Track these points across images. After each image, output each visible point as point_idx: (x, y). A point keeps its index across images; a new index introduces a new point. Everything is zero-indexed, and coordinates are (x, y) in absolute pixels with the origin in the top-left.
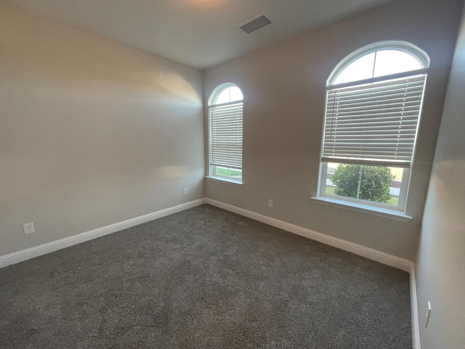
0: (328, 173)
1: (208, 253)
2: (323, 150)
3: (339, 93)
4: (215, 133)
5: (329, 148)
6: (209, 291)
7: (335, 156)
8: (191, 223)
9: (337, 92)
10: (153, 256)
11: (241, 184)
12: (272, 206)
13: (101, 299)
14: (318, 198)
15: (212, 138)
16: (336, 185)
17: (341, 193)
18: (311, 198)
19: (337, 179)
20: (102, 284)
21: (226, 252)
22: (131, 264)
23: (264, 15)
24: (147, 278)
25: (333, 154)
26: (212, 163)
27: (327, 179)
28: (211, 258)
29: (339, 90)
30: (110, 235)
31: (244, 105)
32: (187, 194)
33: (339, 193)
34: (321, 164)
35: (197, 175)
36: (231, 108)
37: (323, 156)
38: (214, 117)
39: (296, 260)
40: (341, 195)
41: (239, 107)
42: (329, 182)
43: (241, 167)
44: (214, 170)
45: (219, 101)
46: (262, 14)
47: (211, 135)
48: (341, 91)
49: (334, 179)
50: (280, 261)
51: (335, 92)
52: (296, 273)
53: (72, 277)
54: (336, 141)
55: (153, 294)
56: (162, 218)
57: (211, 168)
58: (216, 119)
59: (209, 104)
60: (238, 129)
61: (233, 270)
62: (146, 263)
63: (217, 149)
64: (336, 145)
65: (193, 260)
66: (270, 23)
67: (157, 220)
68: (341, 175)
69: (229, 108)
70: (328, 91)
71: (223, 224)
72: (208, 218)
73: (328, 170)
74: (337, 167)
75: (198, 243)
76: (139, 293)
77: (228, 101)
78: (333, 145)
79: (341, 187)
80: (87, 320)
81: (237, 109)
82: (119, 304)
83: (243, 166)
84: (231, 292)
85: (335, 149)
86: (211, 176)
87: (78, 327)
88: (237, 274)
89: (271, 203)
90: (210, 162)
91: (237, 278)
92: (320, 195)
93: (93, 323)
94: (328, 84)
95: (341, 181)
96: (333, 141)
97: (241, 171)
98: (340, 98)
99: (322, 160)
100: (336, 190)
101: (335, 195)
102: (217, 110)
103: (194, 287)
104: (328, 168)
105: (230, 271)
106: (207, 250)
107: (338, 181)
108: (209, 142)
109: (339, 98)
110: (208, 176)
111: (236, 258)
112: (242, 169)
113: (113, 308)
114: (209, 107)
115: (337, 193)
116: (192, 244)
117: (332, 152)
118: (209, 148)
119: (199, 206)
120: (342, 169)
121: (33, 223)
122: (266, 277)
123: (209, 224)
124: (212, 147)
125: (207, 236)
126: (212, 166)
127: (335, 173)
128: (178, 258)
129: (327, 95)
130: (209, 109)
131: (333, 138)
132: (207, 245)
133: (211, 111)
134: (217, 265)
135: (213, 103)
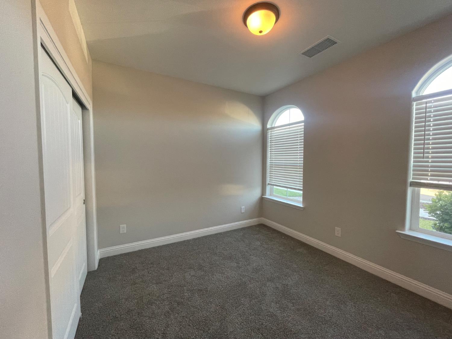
0: (421, 201)
1: (265, 278)
2: (412, 172)
3: (432, 103)
4: (273, 154)
5: (421, 171)
6: (266, 323)
7: (431, 180)
8: (247, 242)
9: (430, 102)
10: (211, 271)
11: (302, 206)
12: (340, 235)
13: (166, 303)
14: (407, 232)
15: (270, 158)
16: (435, 217)
17: (446, 230)
18: (396, 231)
19: (437, 210)
20: (168, 288)
21: (284, 281)
22: (192, 274)
23: (329, 38)
24: (205, 292)
25: (429, 178)
26: (269, 183)
27: (420, 209)
28: (268, 284)
29: (432, 100)
30: (177, 243)
31: (304, 126)
32: (244, 212)
33: (441, 229)
34: (410, 190)
35: (255, 194)
36: (291, 129)
37: (412, 179)
38: (273, 138)
39: (378, 310)
40: (446, 232)
41: (299, 127)
42: (423, 213)
43: (302, 188)
44: (272, 191)
45: (278, 123)
46: (326, 37)
47: (269, 155)
48: (435, 101)
49: (432, 210)
50: (355, 306)
51: (426, 103)
52: (380, 328)
53: (146, 276)
54: (432, 162)
55: (209, 311)
56: (220, 234)
57: (268, 188)
58: (275, 140)
59: (269, 126)
60: (299, 149)
61: (293, 303)
62: (204, 276)
63: (275, 169)
64: (432, 167)
65: (249, 282)
66: (336, 43)
67: (216, 234)
68: (443, 205)
69: (288, 129)
70: (415, 103)
71: (281, 248)
72: (265, 240)
73: (421, 197)
74: (435, 194)
75: (254, 265)
76: (197, 305)
77: (288, 123)
78: (428, 166)
79: (444, 221)
80: (154, 321)
81: (298, 129)
82: (180, 312)
83: (303, 187)
84: (291, 330)
85: (431, 171)
86: (268, 196)
87: (147, 325)
88: (298, 310)
89: (338, 231)
90: (268, 182)
91: (298, 315)
92: (411, 229)
93: (159, 324)
94: (414, 95)
95: (442, 213)
96: (428, 162)
97: (302, 192)
98: (434, 110)
99: (411, 185)
100: (435, 224)
101: (434, 230)
102: (275, 132)
103: (249, 313)
104: (421, 196)
105: (290, 305)
106: (263, 274)
107: (438, 212)
108: (267, 162)
109: (432, 110)
110: (265, 196)
111: (296, 290)
112: (303, 190)
113: (175, 314)
114: (268, 129)
115: (438, 228)
116: (248, 265)
117: (427, 175)
118: (267, 168)
119: (256, 226)
120: (443, 197)
121: (126, 225)
122: (335, 324)
123: (266, 246)
124: (270, 167)
125: (264, 259)
126: (269, 186)
127: (432, 201)
128: (234, 277)
129: (414, 107)
130: (268, 131)
131: (428, 157)
132: (264, 268)
133: (270, 133)
134: (274, 294)
135: (272, 125)
